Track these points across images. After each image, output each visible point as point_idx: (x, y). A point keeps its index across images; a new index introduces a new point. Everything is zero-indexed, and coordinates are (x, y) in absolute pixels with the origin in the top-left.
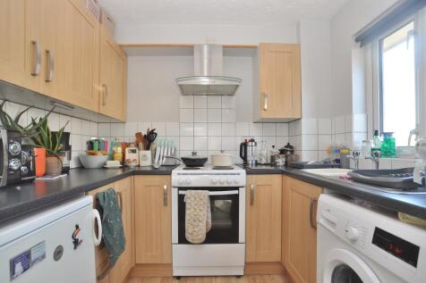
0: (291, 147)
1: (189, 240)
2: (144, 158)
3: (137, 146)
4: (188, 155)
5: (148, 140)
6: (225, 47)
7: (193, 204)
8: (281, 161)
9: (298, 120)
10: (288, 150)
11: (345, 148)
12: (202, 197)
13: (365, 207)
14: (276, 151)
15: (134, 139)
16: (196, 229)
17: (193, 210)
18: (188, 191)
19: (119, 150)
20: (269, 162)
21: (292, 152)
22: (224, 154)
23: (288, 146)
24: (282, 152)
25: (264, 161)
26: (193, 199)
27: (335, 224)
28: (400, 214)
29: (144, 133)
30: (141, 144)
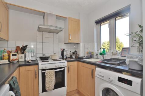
0: (76, 52)
1: (47, 90)
2: (21, 58)
3: (17, 52)
4: (41, 55)
5: (23, 50)
6: (56, 16)
7: (48, 76)
8: (74, 57)
9: (79, 43)
10: (75, 53)
11: (92, 52)
12: (52, 72)
13: (111, 71)
14: (71, 53)
15: (14, 49)
16: (50, 85)
17: (48, 78)
18: (46, 71)
19: (6, 54)
20: (70, 57)
21: (77, 53)
22: (56, 55)
23: (76, 51)
24: (74, 53)
25: (68, 57)
26: (48, 74)
27: (103, 77)
28: (123, 72)
29: (21, 46)
30: (19, 52)
